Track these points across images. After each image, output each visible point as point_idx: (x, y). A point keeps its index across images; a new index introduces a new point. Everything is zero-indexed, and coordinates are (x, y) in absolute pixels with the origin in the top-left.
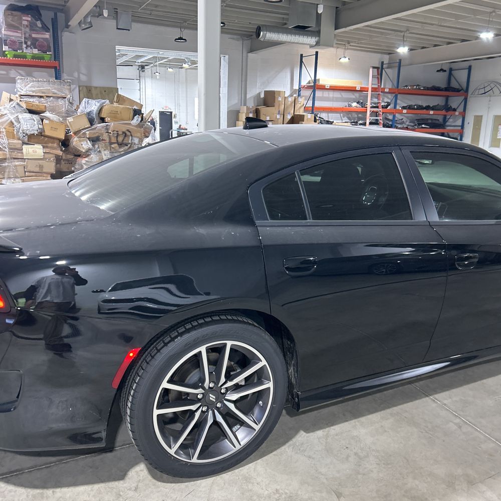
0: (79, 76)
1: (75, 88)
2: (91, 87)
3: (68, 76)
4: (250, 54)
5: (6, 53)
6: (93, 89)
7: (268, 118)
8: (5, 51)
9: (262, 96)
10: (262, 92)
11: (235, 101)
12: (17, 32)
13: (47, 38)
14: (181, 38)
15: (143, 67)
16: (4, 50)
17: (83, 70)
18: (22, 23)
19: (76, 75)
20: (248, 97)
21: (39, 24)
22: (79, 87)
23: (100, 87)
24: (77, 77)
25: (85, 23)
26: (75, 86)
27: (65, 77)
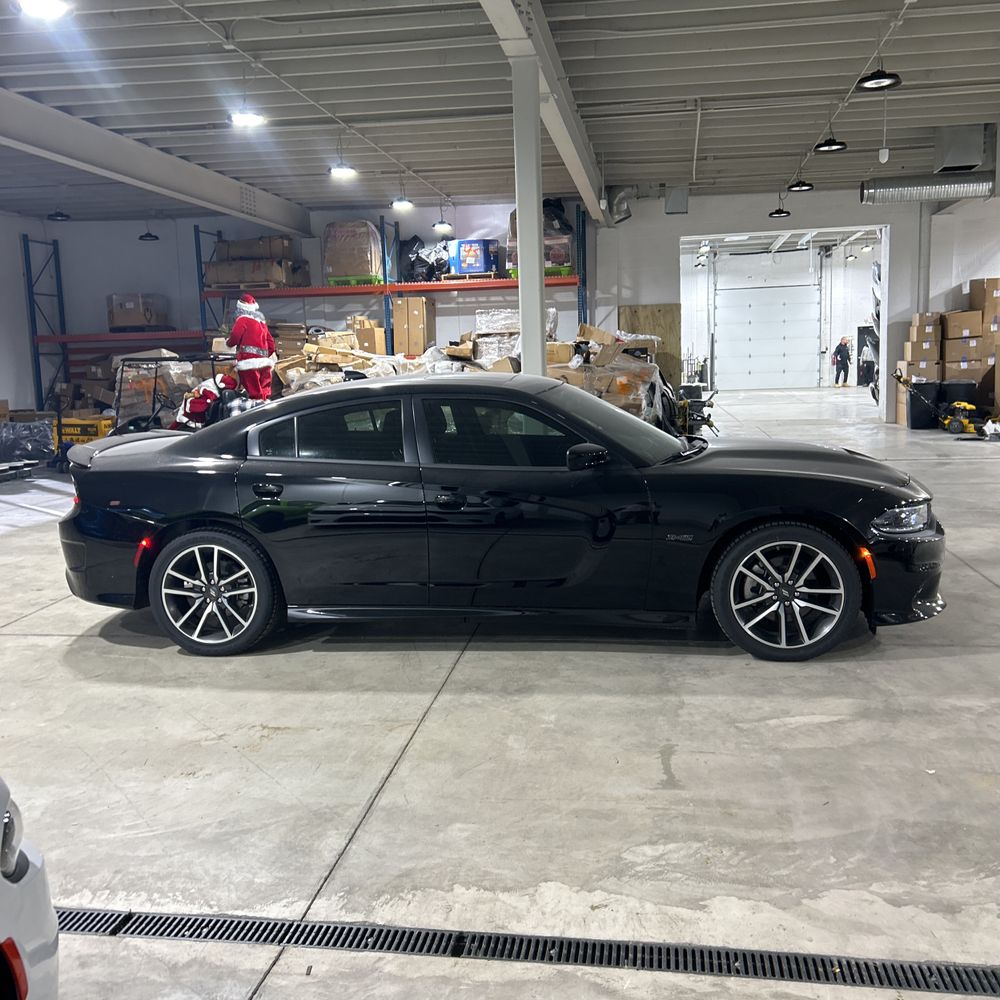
0: (619, 291)
1: (614, 309)
2: (637, 306)
3: (603, 293)
4: (934, 216)
5: (510, 272)
6: (640, 308)
7: (966, 333)
8: (509, 270)
9: (966, 290)
10: (966, 283)
11: (905, 304)
13: (565, 244)
14: (779, 212)
15: (827, 249)
16: (507, 268)
17: (627, 282)
19: (615, 290)
20: (931, 296)
21: (557, 224)
22: (619, 308)
23: (652, 305)
24: (616, 293)
25: (619, 213)
26: (612, 307)
27: (599, 295)
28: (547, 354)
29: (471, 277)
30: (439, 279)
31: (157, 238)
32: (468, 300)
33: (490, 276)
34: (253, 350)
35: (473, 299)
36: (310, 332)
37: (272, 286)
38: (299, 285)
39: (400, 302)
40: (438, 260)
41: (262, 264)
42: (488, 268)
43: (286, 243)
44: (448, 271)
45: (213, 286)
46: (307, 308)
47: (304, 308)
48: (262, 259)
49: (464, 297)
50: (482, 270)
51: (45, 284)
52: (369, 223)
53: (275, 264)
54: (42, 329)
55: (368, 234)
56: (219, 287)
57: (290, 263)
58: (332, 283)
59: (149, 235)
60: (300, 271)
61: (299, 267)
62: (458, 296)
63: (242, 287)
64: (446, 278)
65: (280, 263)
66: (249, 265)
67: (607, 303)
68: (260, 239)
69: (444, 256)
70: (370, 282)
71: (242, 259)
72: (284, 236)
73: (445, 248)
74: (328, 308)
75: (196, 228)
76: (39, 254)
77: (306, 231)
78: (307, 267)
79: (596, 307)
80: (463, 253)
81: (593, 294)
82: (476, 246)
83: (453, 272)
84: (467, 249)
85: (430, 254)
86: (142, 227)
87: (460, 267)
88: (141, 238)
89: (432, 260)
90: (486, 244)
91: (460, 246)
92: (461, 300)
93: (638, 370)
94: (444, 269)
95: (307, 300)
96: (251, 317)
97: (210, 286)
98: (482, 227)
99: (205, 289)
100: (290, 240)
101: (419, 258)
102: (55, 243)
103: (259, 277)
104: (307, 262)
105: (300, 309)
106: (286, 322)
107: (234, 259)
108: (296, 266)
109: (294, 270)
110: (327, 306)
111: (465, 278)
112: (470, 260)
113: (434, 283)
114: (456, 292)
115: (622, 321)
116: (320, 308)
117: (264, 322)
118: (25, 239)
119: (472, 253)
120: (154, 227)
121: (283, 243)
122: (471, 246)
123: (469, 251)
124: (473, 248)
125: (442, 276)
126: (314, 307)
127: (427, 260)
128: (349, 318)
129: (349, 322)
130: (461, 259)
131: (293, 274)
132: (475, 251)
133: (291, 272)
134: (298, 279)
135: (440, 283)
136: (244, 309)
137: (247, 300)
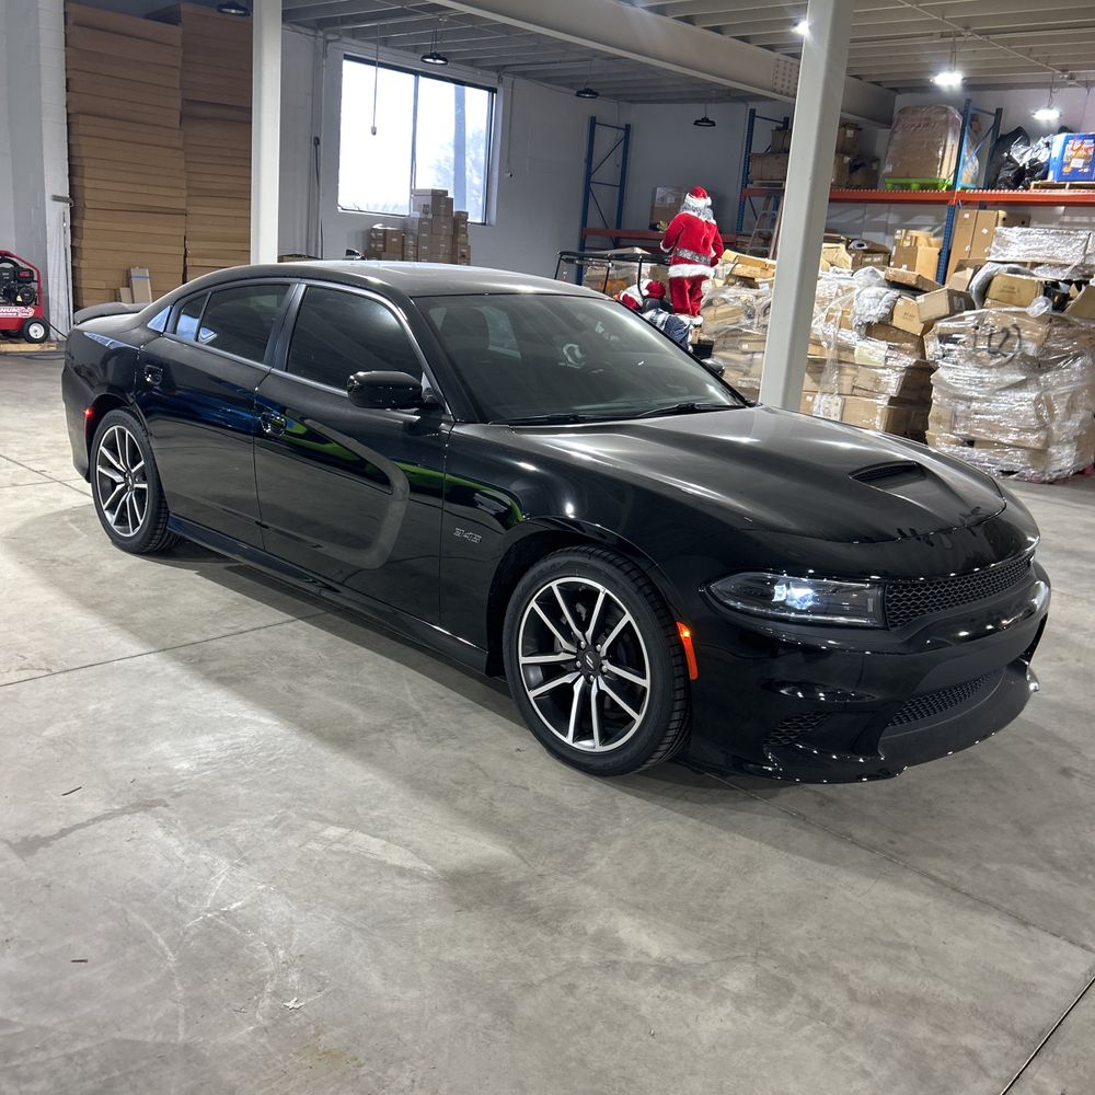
28: (1002, 291)
29: (1072, 187)
30: (1027, 188)
31: (713, 124)
32: (1077, 219)
35: (1085, 220)
36: (851, 246)
38: (858, 187)
39: (967, 216)
40: (1032, 161)
43: (850, 133)
44: (1045, 177)
45: (756, 183)
46: (867, 216)
47: (863, 217)
49: (1073, 216)
51: (607, 172)
52: (951, 108)
54: (594, 221)
55: (946, 123)
56: (763, 184)
57: (847, 159)
58: (889, 186)
59: (705, 120)
60: (860, 171)
61: (862, 165)
62: (1064, 214)
64: (1036, 187)
69: (1043, 158)
70: (935, 186)
72: (847, 125)
73: (1048, 145)
74: (892, 219)
75: (753, 112)
76: (606, 139)
77: (884, 120)
78: (875, 166)
80: (1068, 153)
82: (1089, 143)
83: (1051, 178)
84: (1076, 147)
85: (1022, 155)
86: (699, 111)
87: (1061, 172)
88: (696, 123)
89: (1024, 161)
91: (1066, 142)
94: (1038, 175)
95: (870, 207)
96: (695, 214)
97: (753, 183)
99: (749, 186)
100: (856, 129)
101: (1010, 159)
102: (628, 128)
104: (877, 160)
105: (858, 219)
108: (858, 163)
109: (854, 168)
110: (891, 216)
111: (1063, 187)
112: (1077, 163)
113: (1020, 192)
114: (1063, 208)
116: (882, 218)
118: (593, 122)
119: (1082, 152)
120: (712, 111)
121: (845, 134)
122: (1082, 143)
123: (1079, 149)
124: (1084, 146)
125: (1033, 183)
126: (876, 216)
127: (1018, 161)
128: (899, 232)
129: (897, 237)
130: (1065, 160)
131: (851, 172)
132: (1086, 150)
133: (847, 169)
134: (858, 177)
135: (1028, 193)
136: (691, 204)
137: (696, 193)
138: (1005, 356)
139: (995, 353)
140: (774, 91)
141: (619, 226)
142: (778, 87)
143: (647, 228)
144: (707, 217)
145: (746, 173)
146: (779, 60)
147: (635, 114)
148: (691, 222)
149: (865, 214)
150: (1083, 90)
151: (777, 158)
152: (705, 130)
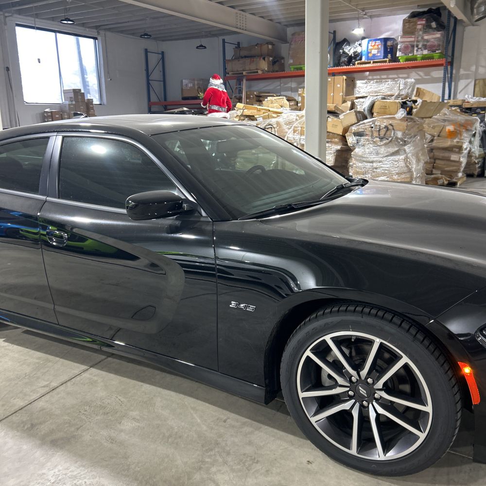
0: (477, 69)
1: (471, 82)
3: (465, 70)
5: (399, 58)
8: (398, 57)
12: (411, 37)
13: (438, 38)
16: (397, 55)
17: (483, 63)
18: (416, 28)
19: (473, 68)
21: (434, 25)
22: (475, 81)
24: (474, 70)
25: (478, 13)
26: (469, 80)
27: (462, 72)
28: (380, 108)
29: (374, 62)
30: (354, 64)
31: (205, 47)
33: (385, 62)
34: (215, 108)
35: (378, 77)
37: (260, 72)
38: (277, 71)
39: (329, 80)
40: (354, 53)
41: (255, 59)
42: (385, 56)
43: (270, 47)
44: (361, 59)
45: (230, 73)
46: (282, 85)
47: (280, 85)
48: (255, 57)
49: (373, 76)
50: (382, 57)
51: (156, 75)
53: (262, 59)
54: (154, 98)
56: (233, 74)
57: (271, 59)
58: (292, 69)
59: (201, 46)
60: (277, 63)
61: (277, 61)
62: (369, 75)
63: (244, 73)
64: (358, 64)
65: (264, 59)
66: (248, 60)
67: (467, 77)
68: (256, 45)
69: (359, 50)
71: (246, 57)
72: (268, 43)
73: (360, 45)
74: (294, 85)
75: (224, 40)
76: (154, 59)
77: (284, 40)
78: (283, 61)
79: (459, 80)
80: (370, 47)
81: (458, 71)
82: (378, 42)
83: (364, 59)
84: (373, 44)
85: (350, 50)
86: (198, 42)
87: (368, 56)
88: (197, 48)
89: (351, 53)
90: (386, 40)
91: (368, 43)
92: (370, 77)
93: (463, 122)
94: (358, 58)
95: (283, 80)
96: (216, 88)
97: (228, 74)
98: (388, 31)
99: (227, 75)
100: (273, 44)
101: (344, 52)
102: (163, 53)
103: (253, 67)
104: (283, 58)
105: (278, 86)
106: (269, 93)
107: (242, 57)
108: (276, 60)
109: (274, 63)
110: (293, 83)
111: (370, 63)
112: (374, 52)
113: (351, 67)
114: (368, 73)
115: (477, 89)
116: (289, 85)
117: (225, 91)
118: (146, 51)
119: (376, 47)
120: (204, 41)
121: (268, 47)
122: (375, 43)
123: (374, 46)
124: (376, 44)
125: (356, 62)
126: (286, 84)
127: (348, 53)
128: (300, 90)
129: (299, 92)
130: (369, 51)
131: (273, 65)
132: (378, 46)
133: (271, 63)
134: (276, 67)
135: (355, 67)
136: (213, 83)
137: (215, 77)
138: (388, 139)
139: (382, 138)
140: (237, 28)
141: (165, 99)
142: (239, 26)
143: (181, 99)
144: (222, 89)
145: (225, 69)
146: (237, 13)
147: (165, 46)
148: (215, 92)
149: (281, 83)
150: (369, 20)
151: (239, 61)
152: (203, 51)
